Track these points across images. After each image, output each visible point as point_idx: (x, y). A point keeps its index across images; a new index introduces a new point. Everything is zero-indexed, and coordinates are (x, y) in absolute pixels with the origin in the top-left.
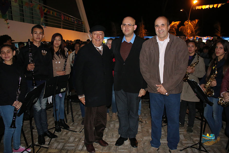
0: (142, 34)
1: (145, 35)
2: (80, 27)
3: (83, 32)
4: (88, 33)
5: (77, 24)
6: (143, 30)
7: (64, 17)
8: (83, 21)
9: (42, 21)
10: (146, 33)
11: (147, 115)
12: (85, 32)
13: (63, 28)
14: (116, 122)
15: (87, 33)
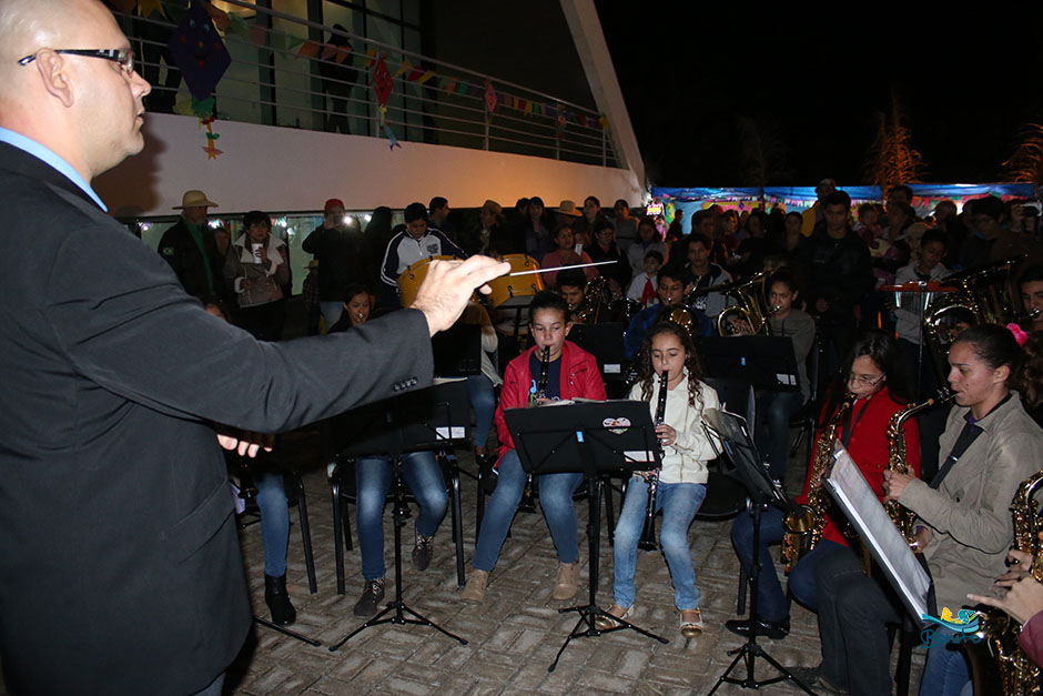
0: (896, 174)
1: (908, 175)
2: (590, 142)
3: (602, 165)
4: (628, 169)
5: (569, 127)
6: (901, 155)
7: (500, 99)
8: (604, 116)
9: (383, 117)
10: (916, 167)
11: (718, 603)
12: (612, 164)
13: (490, 150)
14: (533, 621)
15: (625, 171)
